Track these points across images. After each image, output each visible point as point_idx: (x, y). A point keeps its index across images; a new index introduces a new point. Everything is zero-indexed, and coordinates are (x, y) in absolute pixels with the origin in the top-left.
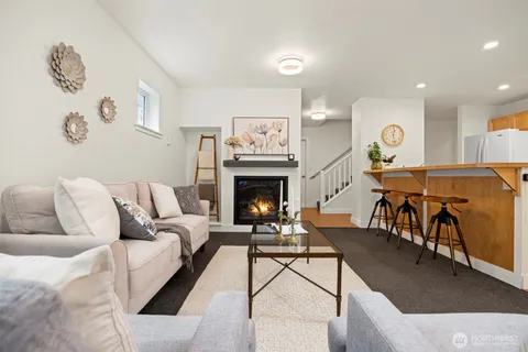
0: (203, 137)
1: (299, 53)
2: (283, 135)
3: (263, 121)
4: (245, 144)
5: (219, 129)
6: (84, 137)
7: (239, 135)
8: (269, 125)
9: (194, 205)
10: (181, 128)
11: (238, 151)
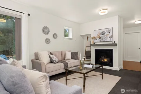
0: (88, 37)
1: (106, 7)
2: (111, 34)
3: (103, 30)
4: (98, 39)
5: (90, 35)
6: (49, 43)
7: (96, 36)
8: (106, 31)
9: (76, 57)
10: (81, 36)
11: (95, 41)
